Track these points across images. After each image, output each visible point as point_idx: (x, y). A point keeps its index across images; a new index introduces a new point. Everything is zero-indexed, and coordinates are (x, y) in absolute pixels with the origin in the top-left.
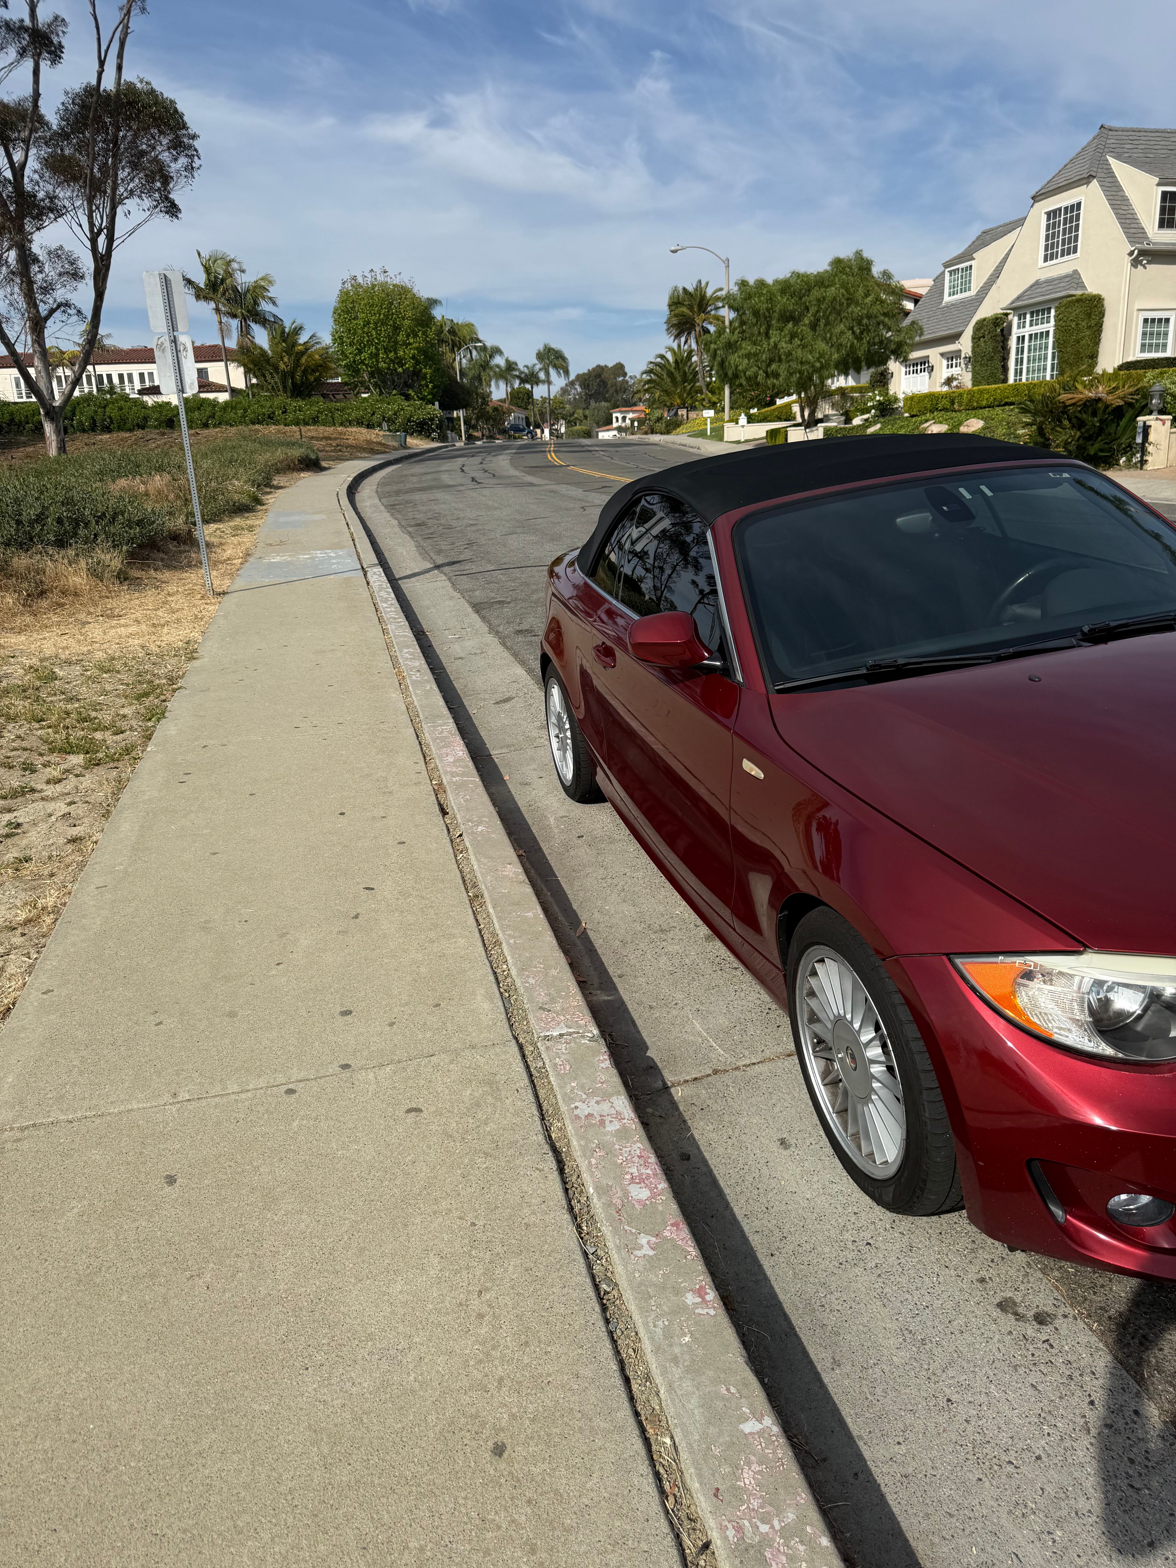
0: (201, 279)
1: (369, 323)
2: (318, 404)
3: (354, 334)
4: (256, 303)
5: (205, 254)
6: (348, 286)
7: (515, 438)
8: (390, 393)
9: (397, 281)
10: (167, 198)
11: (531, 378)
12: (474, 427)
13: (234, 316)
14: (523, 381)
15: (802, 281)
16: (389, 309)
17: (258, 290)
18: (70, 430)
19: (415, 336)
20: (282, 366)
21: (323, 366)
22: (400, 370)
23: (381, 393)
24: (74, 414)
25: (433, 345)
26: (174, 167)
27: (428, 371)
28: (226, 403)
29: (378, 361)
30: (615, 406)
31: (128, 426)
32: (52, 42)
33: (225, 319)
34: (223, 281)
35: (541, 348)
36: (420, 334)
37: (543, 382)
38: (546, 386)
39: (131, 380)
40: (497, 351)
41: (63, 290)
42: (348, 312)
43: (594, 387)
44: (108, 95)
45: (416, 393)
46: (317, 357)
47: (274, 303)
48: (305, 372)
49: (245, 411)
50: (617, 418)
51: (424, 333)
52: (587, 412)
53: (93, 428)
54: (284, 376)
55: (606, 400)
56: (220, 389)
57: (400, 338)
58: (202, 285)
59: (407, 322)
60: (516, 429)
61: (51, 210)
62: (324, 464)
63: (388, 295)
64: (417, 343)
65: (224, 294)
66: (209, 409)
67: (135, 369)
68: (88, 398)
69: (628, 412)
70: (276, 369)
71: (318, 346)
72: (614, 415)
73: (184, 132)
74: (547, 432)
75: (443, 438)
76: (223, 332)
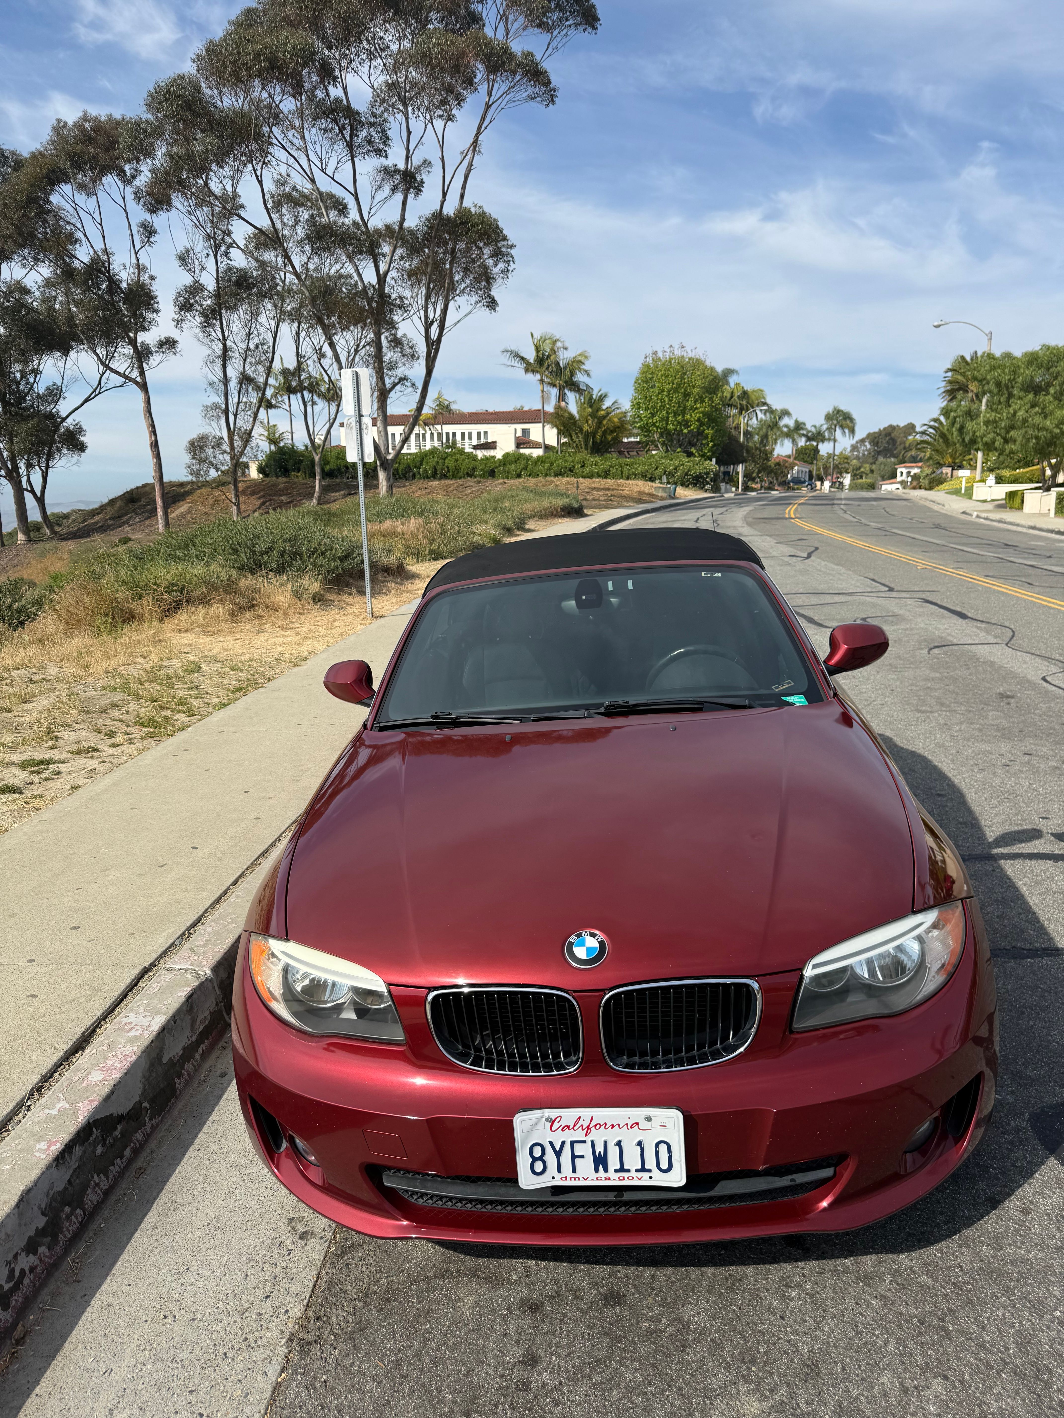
0: (531, 355)
1: (663, 391)
2: (613, 459)
3: (649, 401)
4: (572, 374)
5: (537, 336)
6: (650, 360)
7: (794, 489)
8: (674, 451)
9: (691, 355)
10: (489, 295)
11: (818, 436)
12: (753, 480)
13: (554, 386)
14: (809, 439)
15: (1051, 353)
16: (682, 378)
17: (576, 364)
18: (418, 476)
19: (702, 401)
20: (586, 428)
21: (621, 428)
22: (685, 431)
23: (667, 451)
24: (421, 464)
25: (717, 410)
26: (496, 270)
27: (709, 432)
28: (539, 457)
29: (667, 424)
30: (902, 462)
31: (461, 474)
32: (415, 180)
33: (547, 388)
34: (549, 356)
35: (831, 410)
36: (706, 400)
37: (829, 440)
38: (832, 443)
39: (470, 438)
40: (786, 413)
41: (403, 368)
42: (646, 382)
43: (884, 443)
44: (448, 218)
45: (698, 451)
46: (616, 420)
47: (588, 375)
48: (604, 433)
49: (552, 464)
50: (902, 473)
51: (711, 399)
52: (874, 467)
53: (434, 476)
54: (587, 435)
55: (894, 457)
56: (536, 445)
57: (688, 404)
58: (532, 361)
59: (696, 390)
60: (798, 481)
61: (400, 307)
62: (585, 511)
63: (682, 367)
64: (703, 407)
65: (547, 368)
66: (523, 462)
67: (474, 428)
68: (433, 451)
69: (912, 467)
70: (581, 430)
71: (618, 411)
72: (899, 470)
73: (505, 243)
74: (827, 484)
75: (716, 489)
76: (544, 399)
